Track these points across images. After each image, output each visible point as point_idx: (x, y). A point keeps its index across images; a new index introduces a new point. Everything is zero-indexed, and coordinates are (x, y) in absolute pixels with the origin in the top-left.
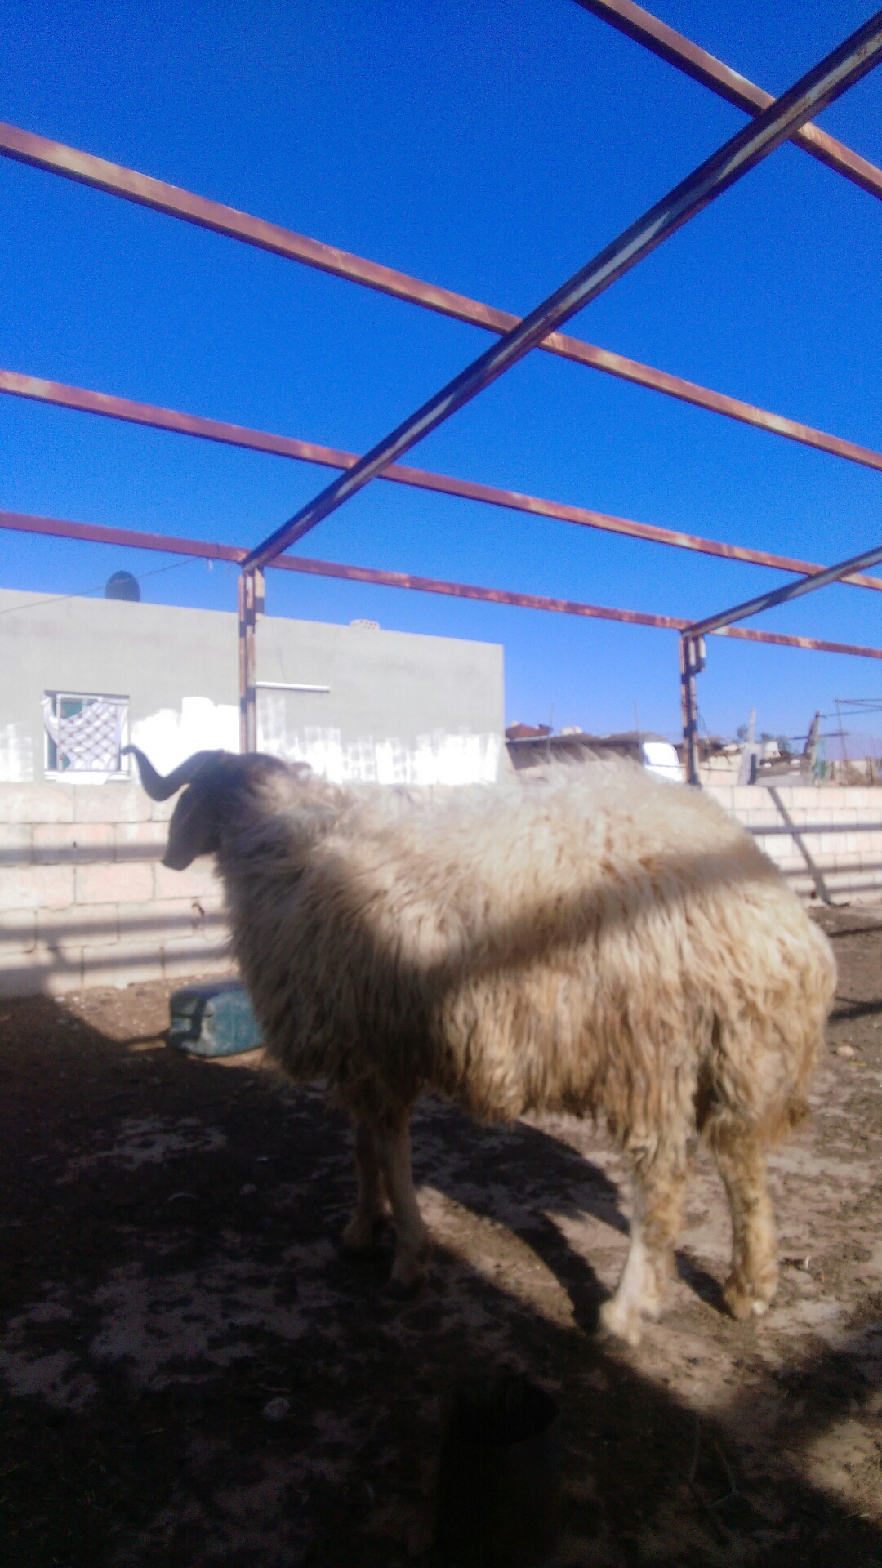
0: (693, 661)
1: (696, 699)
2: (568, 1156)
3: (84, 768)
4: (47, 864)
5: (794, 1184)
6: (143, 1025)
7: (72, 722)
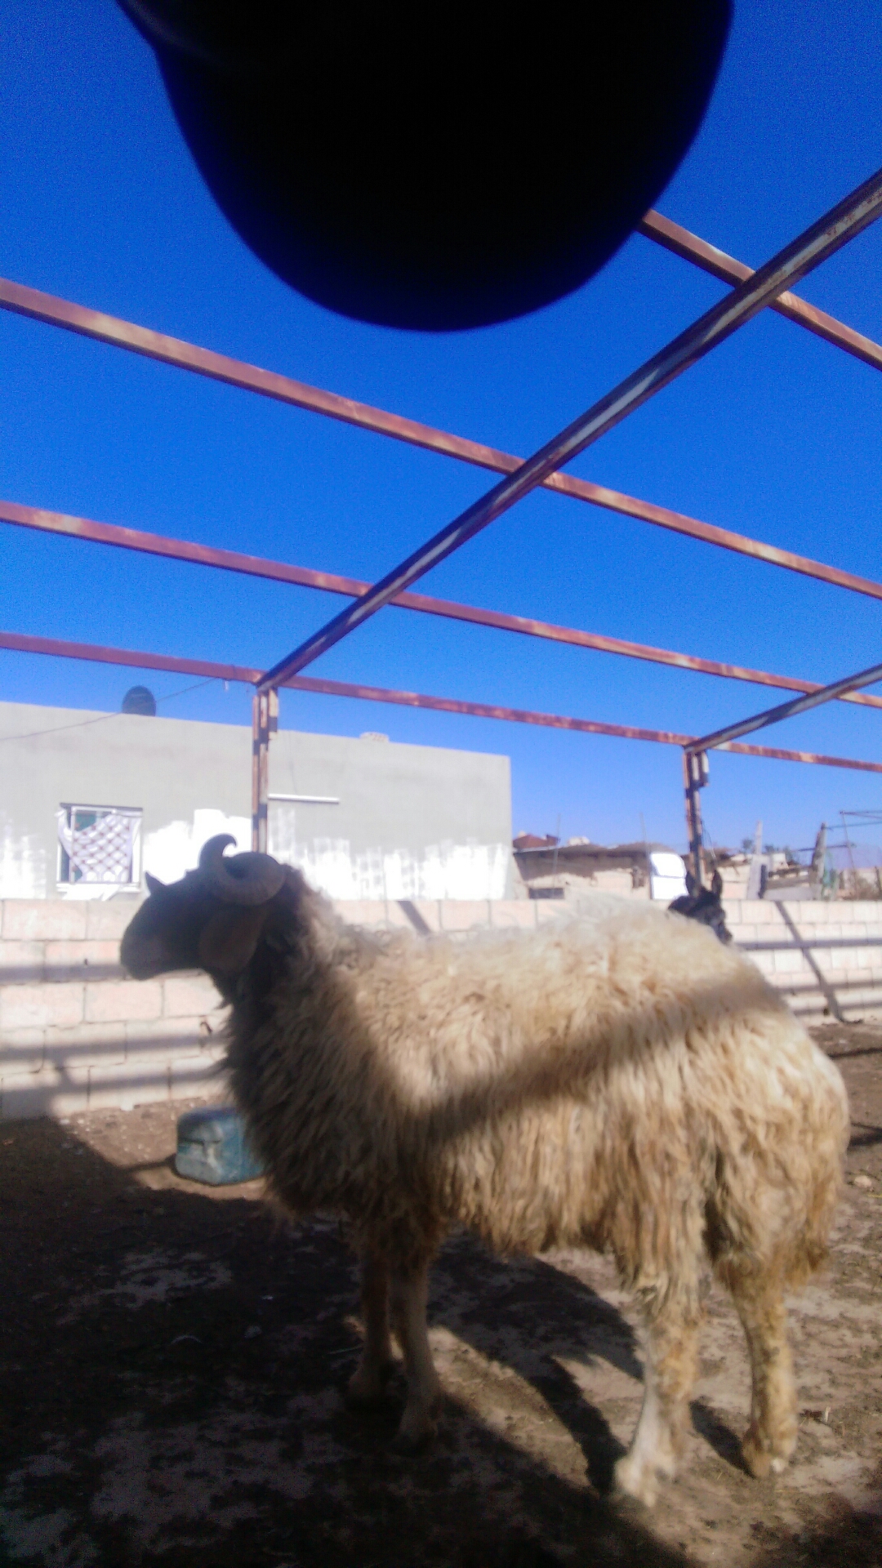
0: (696, 776)
1: (701, 813)
2: (580, 1295)
3: (96, 880)
4: (58, 982)
5: (813, 1328)
6: (148, 1150)
7: (85, 834)
